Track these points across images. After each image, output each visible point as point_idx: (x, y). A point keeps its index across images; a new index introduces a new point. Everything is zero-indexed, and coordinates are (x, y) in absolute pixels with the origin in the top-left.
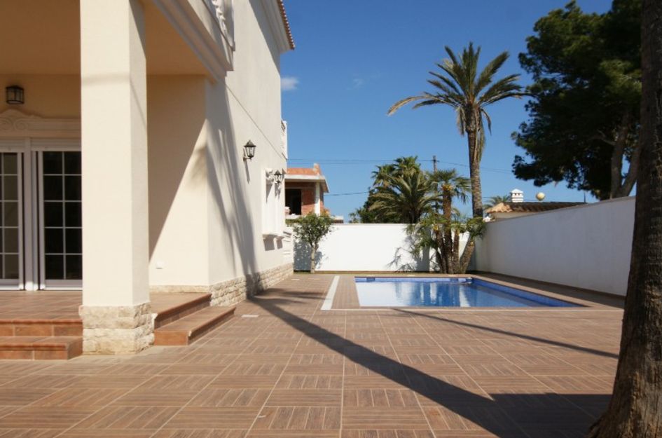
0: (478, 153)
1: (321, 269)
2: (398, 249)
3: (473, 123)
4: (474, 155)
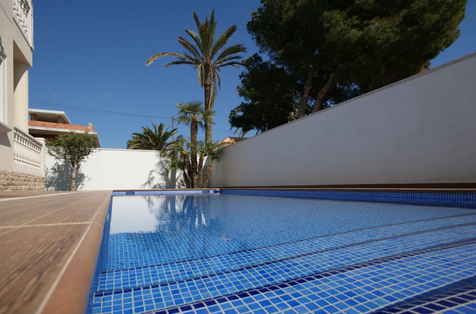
0: (212, 102)
2: (152, 171)
3: (209, 79)
4: (208, 104)
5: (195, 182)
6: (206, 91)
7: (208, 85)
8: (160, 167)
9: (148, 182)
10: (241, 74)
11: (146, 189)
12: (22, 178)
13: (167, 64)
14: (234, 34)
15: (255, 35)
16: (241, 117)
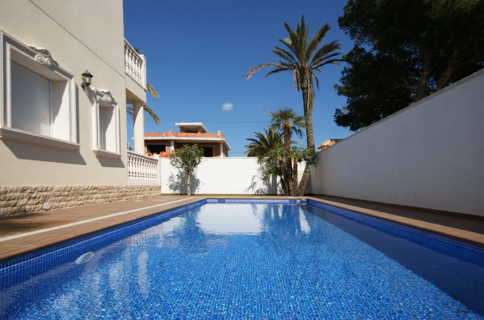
0: (309, 104)
1: (199, 193)
2: (254, 177)
3: (306, 82)
4: (307, 106)
5: (291, 188)
6: (304, 94)
7: (305, 88)
8: (261, 172)
9: (251, 186)
10: (343, 70)
11: (250, 193)
12: (136, 190)
13: (267, 73)
14: (328, 32)
15: (348, 29)
16: (346, 116)
